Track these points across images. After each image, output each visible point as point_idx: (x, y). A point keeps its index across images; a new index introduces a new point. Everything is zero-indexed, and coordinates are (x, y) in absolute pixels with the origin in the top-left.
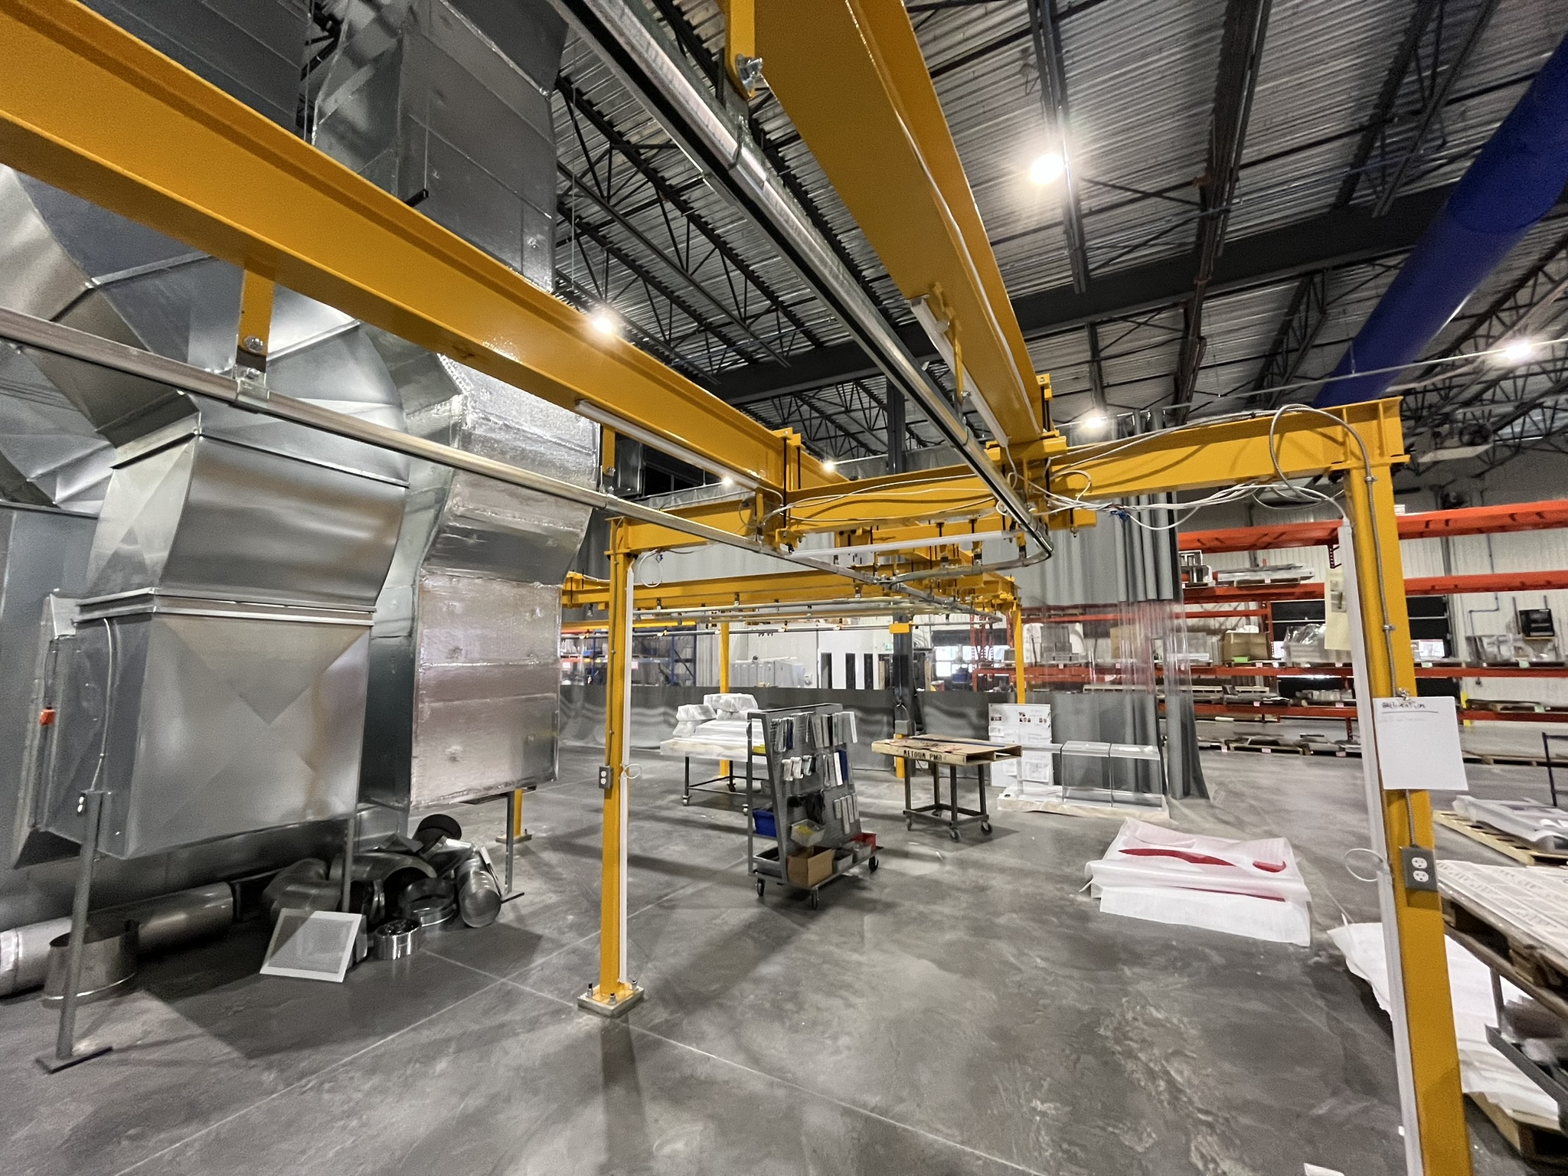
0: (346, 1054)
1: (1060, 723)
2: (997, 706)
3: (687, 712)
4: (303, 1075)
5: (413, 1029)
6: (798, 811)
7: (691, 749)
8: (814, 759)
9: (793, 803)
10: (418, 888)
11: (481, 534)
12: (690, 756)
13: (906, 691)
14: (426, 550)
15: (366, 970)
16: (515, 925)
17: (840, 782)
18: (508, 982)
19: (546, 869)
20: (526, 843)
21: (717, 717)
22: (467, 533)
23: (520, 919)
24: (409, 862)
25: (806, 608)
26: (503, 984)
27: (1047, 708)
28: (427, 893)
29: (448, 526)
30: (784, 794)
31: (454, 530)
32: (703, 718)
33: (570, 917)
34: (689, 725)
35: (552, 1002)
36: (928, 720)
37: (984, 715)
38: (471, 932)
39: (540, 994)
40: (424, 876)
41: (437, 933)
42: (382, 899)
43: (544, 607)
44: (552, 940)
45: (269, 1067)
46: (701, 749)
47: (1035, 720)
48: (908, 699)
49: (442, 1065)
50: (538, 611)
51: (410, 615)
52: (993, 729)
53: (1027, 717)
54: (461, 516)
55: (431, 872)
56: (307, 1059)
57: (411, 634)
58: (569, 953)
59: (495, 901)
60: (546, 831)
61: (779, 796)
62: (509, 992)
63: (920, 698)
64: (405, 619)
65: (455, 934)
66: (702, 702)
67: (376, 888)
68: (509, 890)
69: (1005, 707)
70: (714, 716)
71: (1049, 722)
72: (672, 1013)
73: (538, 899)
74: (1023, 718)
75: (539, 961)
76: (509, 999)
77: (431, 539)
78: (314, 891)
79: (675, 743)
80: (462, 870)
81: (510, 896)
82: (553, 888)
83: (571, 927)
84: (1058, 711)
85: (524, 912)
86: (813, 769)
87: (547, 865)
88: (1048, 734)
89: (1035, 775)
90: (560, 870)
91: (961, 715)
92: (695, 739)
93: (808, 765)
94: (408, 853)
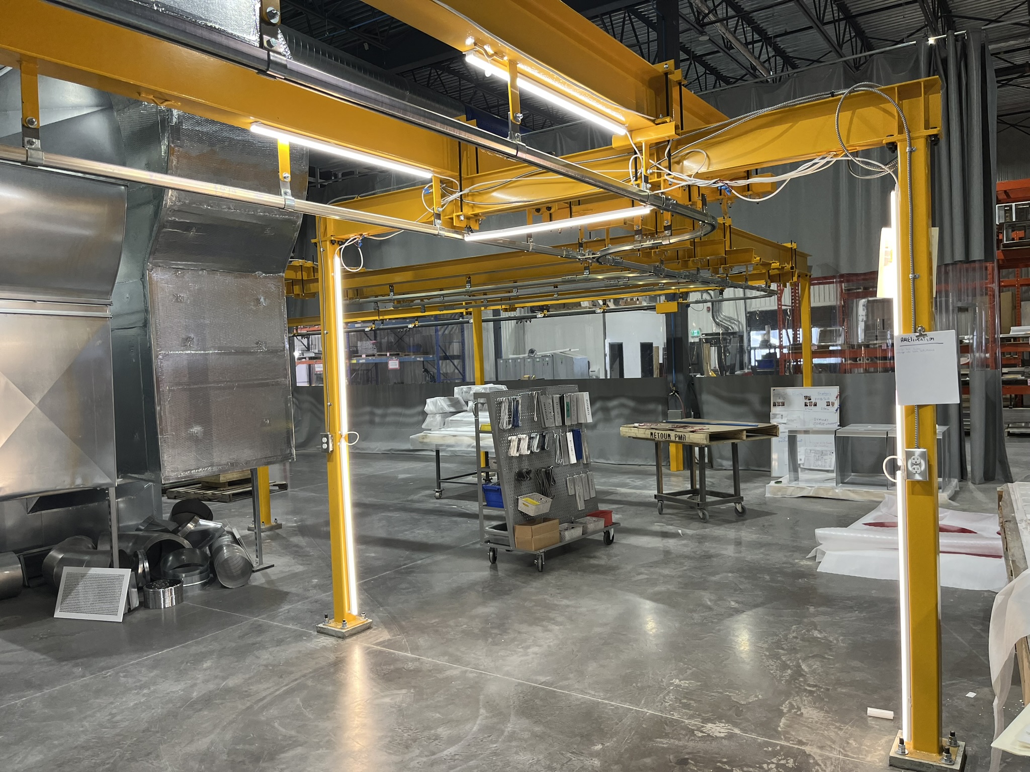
0: (132, 660)
1: (850, 405)
2: (780, 389)
3: (435, 404)
4: (103, 669)
5: (183, 647)
6: (526, 484)
7: (440, 442)
8: (543, 437)
9: (521, 477)
10: (177, 557)
11: (201, 227)
12: (440, 448)
13: (681, 377)
14: (150, 245)
15: (141, 615)
16: (266, 586)
17: (573, 460)
18: (261, 619)
19: (295, 549)
20: (277, 531)
21: (468, 409)
22: (187, 227)
23: (271, 582)
24: (167, 536)
25: (552, 288)
26: (256, 621)
27: (835, 391)
28: (186, 562)
29: (168, 221)
30: (510, 469)
31: (174, 224)
32: (452, 410)
33: (315, 581)
34: (438, 418)
35: (295, 631)
36: (705, 408)
37: (766, 402)
38: (226, 592)
39: (285, 626)
40: (180, 546)
41: (197, 592)
42: (147, 565)
43: (267, 295)
44: (297, 595)
45: (77, 665)
46: (451, 441)
47: (822, 404)
48: (682, 387)
49: (207, 664)
50: (262, 300)
51: (142, 306)
52: (775, 415)
53: (813, 400)
54: (178, 211)
55: (186, 543)
56: (103, 662)
57: (145, 324)
58: (311, 603)
59: (248, 569)
60: (296, 522)
61: (505, 471)
62: (260, 626)
63: (697, 385)
64: (138, 312)
65: (212, 591)
66: (452, 393)
67: (140, 556)
68: (261, 563)
69: (790, 391)
70: (465, 408)
71: (837, 405)
72: (395, 635)
73: (287, 569)
74: (809, 402)
75: (286, 607)
76: (259, 629)
77: (154, 234)
78: (87, 558)
79: (425, 437)
80: (216, 545)
81: (261, 567)
82: (301, 562)
83: (315, 587)
84: (849, 392)
85: (273, 578)
86: (542, 446)
87: (297, 546)
88: (836, 418)
89: (820, 463)
90: (308, 549)
91: (743, 402)
92: (445, 432)
93: (536, 442)
94: (166, 531)
